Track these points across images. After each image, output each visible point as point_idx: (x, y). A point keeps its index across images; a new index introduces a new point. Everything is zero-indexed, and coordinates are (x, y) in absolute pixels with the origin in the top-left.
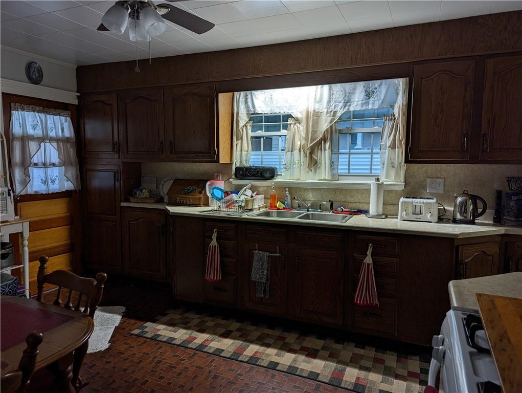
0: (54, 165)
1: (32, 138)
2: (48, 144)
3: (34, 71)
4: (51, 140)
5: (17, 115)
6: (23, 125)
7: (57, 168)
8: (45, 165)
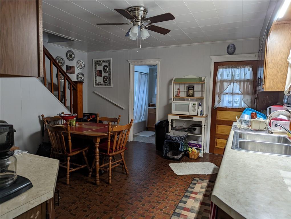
0: (238, 94)
1: (226, 81)
2: (235, 84)
3: (231, 48)
4: (237, 81)
5: (220, 71)
6: (222, 75)
7: (240, 95)
8: (232, 94)
